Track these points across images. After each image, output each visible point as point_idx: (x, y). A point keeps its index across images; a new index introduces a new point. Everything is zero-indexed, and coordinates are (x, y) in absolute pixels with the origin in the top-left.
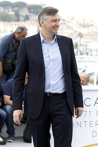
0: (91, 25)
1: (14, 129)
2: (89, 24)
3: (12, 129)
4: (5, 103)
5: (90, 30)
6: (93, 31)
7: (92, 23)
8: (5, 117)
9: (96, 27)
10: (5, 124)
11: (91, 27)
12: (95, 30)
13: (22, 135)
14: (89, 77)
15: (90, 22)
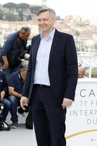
0: (87, 25)
1: (17, 117)
2: (85, 23)
3: (16, 117)
4: (10, 94)
5: (86, 29)
6: (88, 30)
7: (87, 23)
8: (10, 106)
9: (91, 26)
10: (9, 112)
11: (87, 26)
12: (90, 29)
13: (25, 123)
14: (84, 71)
15: (86, 22)
